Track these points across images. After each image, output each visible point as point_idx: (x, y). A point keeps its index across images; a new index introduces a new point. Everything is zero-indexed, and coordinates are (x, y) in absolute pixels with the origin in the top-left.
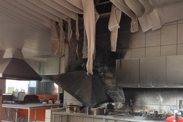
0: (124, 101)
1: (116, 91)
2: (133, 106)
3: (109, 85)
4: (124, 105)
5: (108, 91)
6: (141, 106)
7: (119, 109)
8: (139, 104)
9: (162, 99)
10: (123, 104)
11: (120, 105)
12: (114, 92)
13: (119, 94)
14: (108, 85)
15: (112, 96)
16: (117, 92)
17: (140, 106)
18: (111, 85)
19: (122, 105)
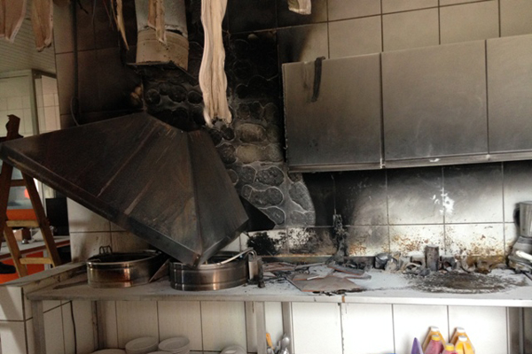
0: (313, 219)
1: (277, 185)
2: (345, 237)
3: (248, 165)
4: (313, 233)
5: (249, 189)
6: (375, 233)
7: (292, 251)
8: (367, 228)
9: (452, 202)
10: (308, 230)
11: (297, 236)
12: (272, 190)
13: (292, 196)
14: (245, 166)
15: (264, 205)
16: (283, 191)
17: (370, 232)
18: (255, 164)
19: (305, 236)
